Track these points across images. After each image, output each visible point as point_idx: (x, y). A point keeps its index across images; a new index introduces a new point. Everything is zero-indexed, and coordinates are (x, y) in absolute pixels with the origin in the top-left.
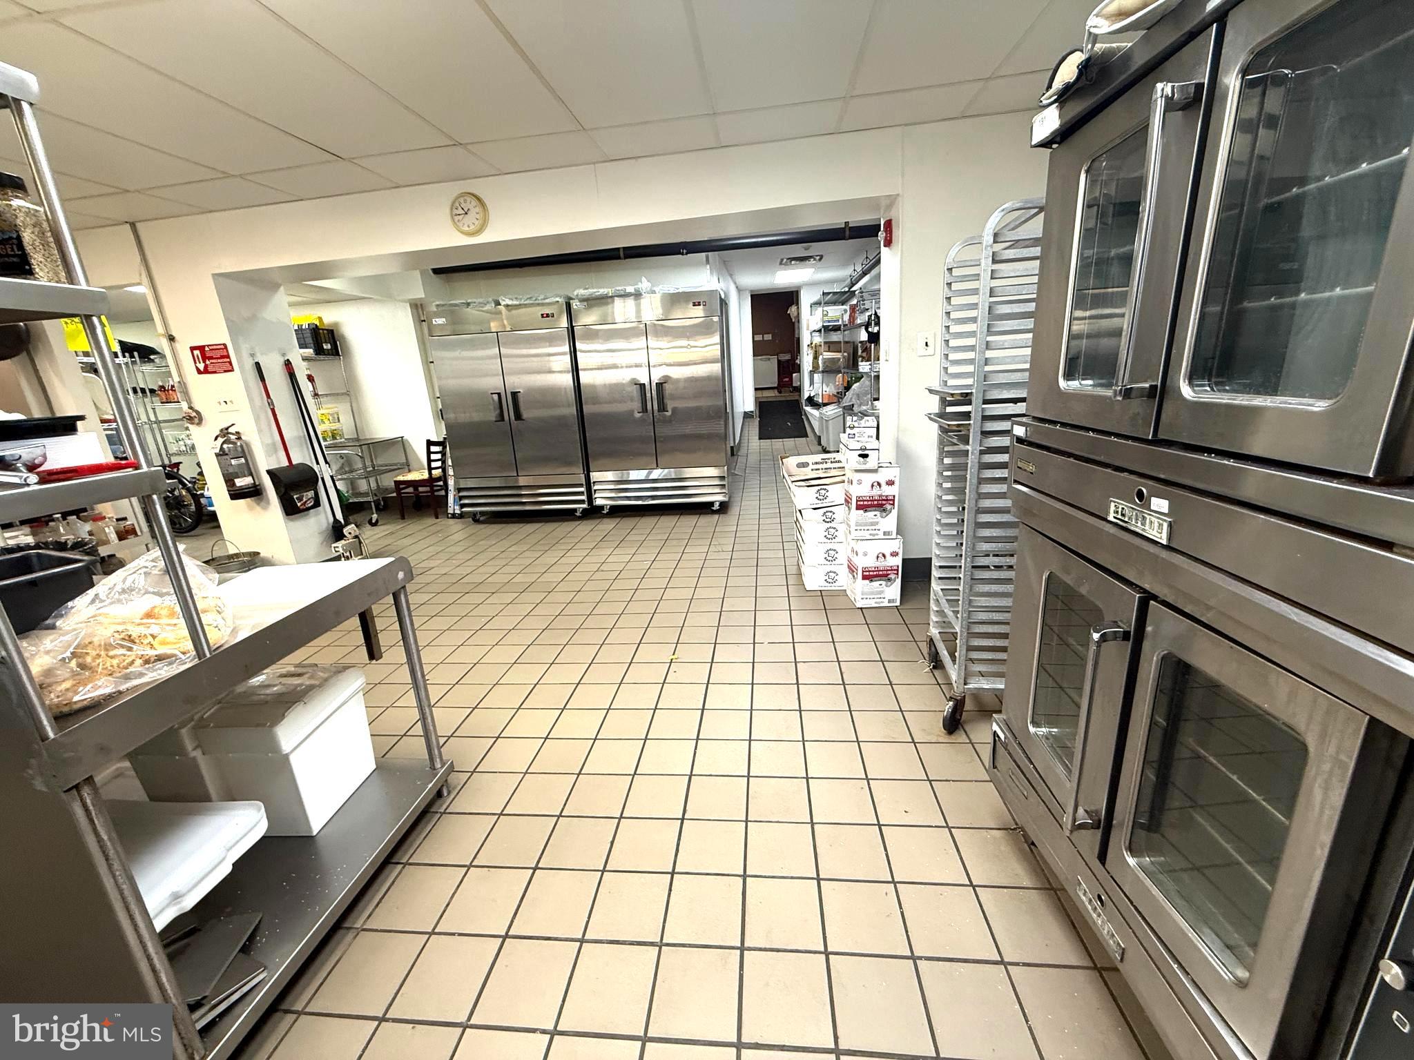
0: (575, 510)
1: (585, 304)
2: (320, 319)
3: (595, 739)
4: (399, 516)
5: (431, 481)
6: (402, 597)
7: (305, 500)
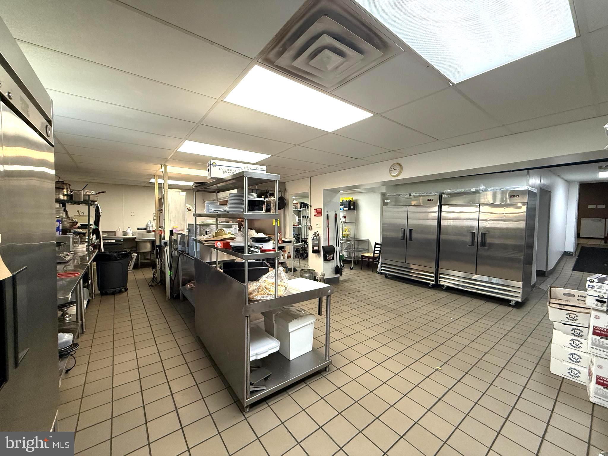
0: (429, 284)
1: (449, 195)
2: (352, 198)
3: (385, 383)
4: (360, 268)
5: (374, 258)
6: (329, 298)
7: (330, 257)
